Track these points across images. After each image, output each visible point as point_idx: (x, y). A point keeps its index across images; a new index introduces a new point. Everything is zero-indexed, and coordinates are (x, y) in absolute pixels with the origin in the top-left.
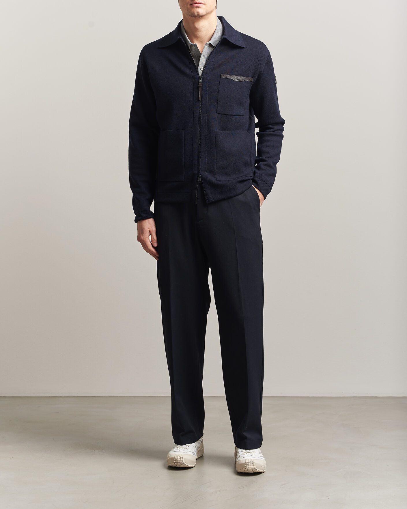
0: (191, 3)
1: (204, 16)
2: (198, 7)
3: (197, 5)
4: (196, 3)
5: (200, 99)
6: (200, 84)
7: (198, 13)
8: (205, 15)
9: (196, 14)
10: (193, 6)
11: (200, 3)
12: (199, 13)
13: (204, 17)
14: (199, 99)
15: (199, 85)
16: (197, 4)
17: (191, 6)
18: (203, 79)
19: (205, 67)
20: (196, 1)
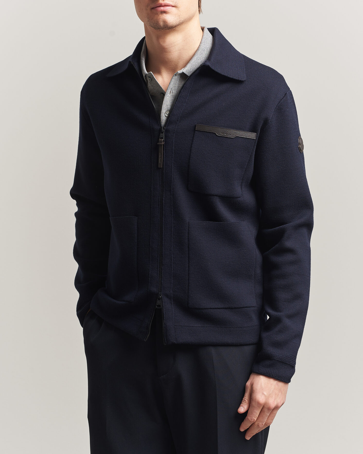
0: (153, 6)
1: (176, 26)
2: (165, 12)
3: (162, 8)
4: (161, 6)
5: (161, 166)
6: (160, 139)
7: (165, 22)
8: (178, 25)
9: (161, 24)
10: (157, 10)
11: (167, 4)
12: (167, 22)
13: (177, 28)
14: (159, 166)
15: (158, 141)
16: (163, 6)
17: (153, 10)
18: (167, 131)
19: (171, 111)
20: (161, 2)
